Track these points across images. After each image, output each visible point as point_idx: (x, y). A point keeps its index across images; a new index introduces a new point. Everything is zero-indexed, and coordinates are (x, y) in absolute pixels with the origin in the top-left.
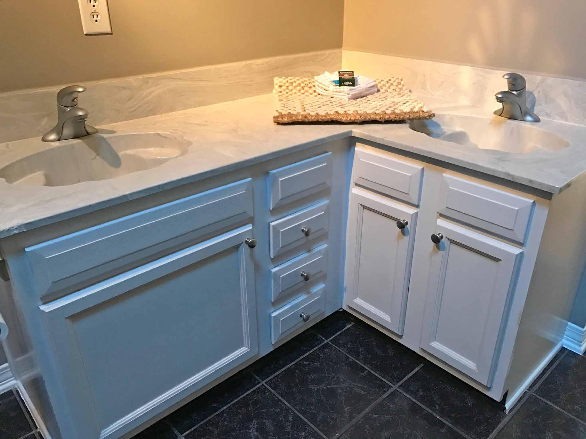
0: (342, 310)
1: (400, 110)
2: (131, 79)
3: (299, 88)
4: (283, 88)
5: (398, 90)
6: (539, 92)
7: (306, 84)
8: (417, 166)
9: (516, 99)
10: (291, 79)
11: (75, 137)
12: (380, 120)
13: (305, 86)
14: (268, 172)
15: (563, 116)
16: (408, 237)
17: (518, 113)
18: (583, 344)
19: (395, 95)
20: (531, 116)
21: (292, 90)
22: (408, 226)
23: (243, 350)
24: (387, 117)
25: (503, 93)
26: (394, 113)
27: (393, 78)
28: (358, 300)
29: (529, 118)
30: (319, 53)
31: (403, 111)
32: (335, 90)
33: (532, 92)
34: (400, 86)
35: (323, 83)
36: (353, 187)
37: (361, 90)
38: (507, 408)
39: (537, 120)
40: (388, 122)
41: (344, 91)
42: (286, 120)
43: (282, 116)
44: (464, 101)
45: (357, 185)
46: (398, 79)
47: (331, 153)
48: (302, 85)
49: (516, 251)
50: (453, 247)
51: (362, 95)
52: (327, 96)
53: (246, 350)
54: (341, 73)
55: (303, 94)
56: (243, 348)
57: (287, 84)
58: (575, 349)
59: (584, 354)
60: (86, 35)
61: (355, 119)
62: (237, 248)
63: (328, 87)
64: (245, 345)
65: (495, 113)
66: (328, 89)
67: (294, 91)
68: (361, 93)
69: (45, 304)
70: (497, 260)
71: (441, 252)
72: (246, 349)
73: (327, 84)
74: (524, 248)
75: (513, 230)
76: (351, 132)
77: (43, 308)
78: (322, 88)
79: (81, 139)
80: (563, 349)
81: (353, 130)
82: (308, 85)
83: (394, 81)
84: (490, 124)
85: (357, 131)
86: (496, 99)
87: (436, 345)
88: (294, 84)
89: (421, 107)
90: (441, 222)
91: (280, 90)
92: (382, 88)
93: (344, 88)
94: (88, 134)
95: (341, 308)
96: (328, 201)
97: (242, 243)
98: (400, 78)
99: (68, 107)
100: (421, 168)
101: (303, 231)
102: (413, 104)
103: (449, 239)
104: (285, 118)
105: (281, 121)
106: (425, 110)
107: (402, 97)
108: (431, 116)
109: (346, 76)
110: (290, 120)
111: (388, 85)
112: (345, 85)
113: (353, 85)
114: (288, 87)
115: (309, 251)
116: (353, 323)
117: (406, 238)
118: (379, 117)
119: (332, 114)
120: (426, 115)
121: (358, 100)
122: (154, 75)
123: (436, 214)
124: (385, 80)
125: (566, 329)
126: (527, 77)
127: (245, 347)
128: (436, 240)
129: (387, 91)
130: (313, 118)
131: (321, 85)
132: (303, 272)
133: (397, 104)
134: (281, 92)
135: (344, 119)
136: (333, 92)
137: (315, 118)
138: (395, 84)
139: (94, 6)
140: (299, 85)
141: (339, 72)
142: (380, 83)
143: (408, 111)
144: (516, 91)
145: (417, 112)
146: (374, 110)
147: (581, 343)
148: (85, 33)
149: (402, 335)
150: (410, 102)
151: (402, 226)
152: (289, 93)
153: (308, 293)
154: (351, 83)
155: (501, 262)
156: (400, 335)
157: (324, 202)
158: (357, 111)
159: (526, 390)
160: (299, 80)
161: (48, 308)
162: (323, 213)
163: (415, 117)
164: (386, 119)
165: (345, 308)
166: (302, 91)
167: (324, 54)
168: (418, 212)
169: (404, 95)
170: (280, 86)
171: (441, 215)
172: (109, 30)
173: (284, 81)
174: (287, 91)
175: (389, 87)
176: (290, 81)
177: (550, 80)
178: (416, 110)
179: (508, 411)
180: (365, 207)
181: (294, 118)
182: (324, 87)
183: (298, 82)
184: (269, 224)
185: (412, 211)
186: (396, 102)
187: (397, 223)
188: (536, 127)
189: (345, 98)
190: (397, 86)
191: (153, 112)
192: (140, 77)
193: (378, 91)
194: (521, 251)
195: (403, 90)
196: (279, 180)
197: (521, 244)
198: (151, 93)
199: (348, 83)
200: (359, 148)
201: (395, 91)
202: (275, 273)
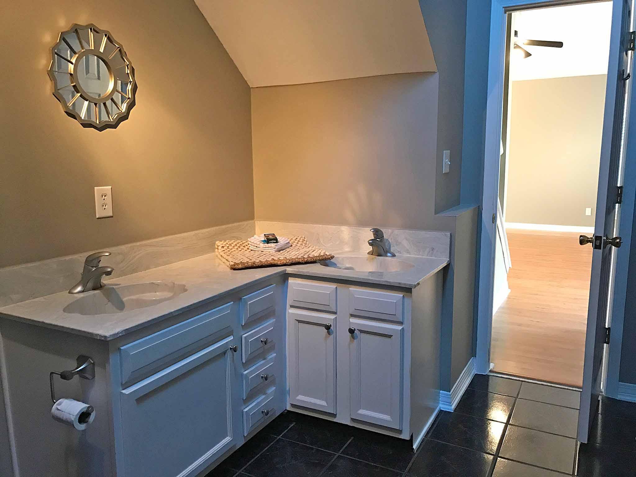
0: (286, 411)
1: (313, 255)
2: (123, 247)
3: (236, 247)
4: (225, 248)
5: (304, 244)
6: (391, 239)
7: (240, 245)
8: (333, 286)
9: (380, 243)
10: (228, 242)
11: (94, 289)
12: (302, 262)
13: (240, 246)
14: (241, 299)
15: (408, 252)
16: (333, 335)
17: (382, 252)
18: (452, 404)
19: (304, 248)
20: (390, 253)
21: (232, 249)
22: (332, 328)
23: (227, 439)
24: (306, 260)
25: (372, 240)
26: (309, 257)
27: (298, 237)
28: (300, 397)
29: (389, 255)
30: (240, 223)
31: (314, 255)
32: (264, 247)
33: (387, 239)
34: (305, 242)
35: (255, 242)
36: (289, 309)
37: (281, 245)
38: (414, 449)
39: (394, 255)
40: (306, 263)
41: (271, 247)
42: (240, 266)
43: (236, 264)
44: (347, 249)
45: (292, 306)
46: (302, 237)
47: (275, 285)
48: (238, 245)
49: (399, 328)
50: (363, 335)
51: (283, 249)
52: (258, 251)
53: (229, 440)
54: (267, 235)
55: (240, 251)
56: (227, 438)
57: (228, 245)
58: (448, 409)
59: (454, 411)
60: (98, 218)
61: (286, 262)
62: (225, 353)
63: (259, 245)
64: (229, 435)
65: (368, 253)
66: (259, 246)
67: (233, 250)
68: (282, 247)
69: (124, 389)
70: (390, 336)
71: (355, 340)
72: (230, 438)
73: (258, 243)
74: (403, 325)
75: (395, 315)
76: (286, 270)
77: (124, 391)
78: (254, 246)
79: (99, 290)
80: (441, 411)
81: (287, 269)
82: (242, 245)
83: (300, 239)
84: (367, 260)
85: (289, 269)
86: (369, 244)
87: (361, 412)
88: (233, 245)
89: (324, 252)
90: (353, 320)
91: (223, 249)
92: (293, 244)
93: (271, 245)
94: (101, 287)
95: (286, 410)
96: (275, 320)
97: (228, 349)
98: (303, 237)
99: (93, 267)
100: (335, 287)
101: (262, 341)
102: (319, 251)
103: (359, 330)
104: (239, 265)
105: (237, 267)
106: (328, 254)
107: (309, 248)
108: (332, 257)
109: (271, 237)
110: (243, 266)
111: (296, 242)
112: (271, 243)
113: (277, 242)
114: (228, 247)
115: (264, 359)
116: (295, 423)
117: (332, 336)
118: (301, 260)
119: (270, 260)
120: (329, 257)
121: (281, 252)
122: (138, 244)
123: (349, 316)
124: (294, 239)
125: (440, 396)
126: (383, 230)
127: (229, 437)
128: (351, 331)
129: (297, 245)
130: (259, 263)
131: (253, 244)
132: (263, 375)
133: (308, 252)
134: (224, 251)
135: (279, 263)
136: (263, 248)
137: (260, 264)
138: (301, 240)
139: (104, 199)
140: (236, 245)
141: (265, 235)
142: (290, 240)
143: (318, 255)
144: (379, 239)
145: (323, 256)
146: (296, 256)
147: (451, 403)
148: (97, 217)
149: (337, 414)
150: (317, 250)
151: (328, 328)
152: (231, 251)
153: (265, 394)
154: (275, 241)
155: (393, 337)
156: (335, 414)
157: (272, 321)
158: (286, 257)
159: (424, 438)
160: (235, 242)
161: (127, 392)
162: (272, 328)
163: (323, 258)
164: (306, 261)
165: (289, 408)
166: (239, 249)
167: (244, 224)
168: (336, 317)
169: (310, 247)
170: (223, 247)
171: (352, 316)
172: (111, 214)
173: (225, 243)
174: (229, 250)
175: (298, 243)
176: (228, 243)
177: (396, 232)
178: (322, 254)
179: (415, 451)
180: (299, 321)
181: (246, 265)
182: (256, 245)
183: (234, 243)
184: (242, 337)
185: (332, 317)
186: (308, 251)
187: (325, 327)
188: (394, 259)
189: (273, 251)
190: (302, 242)
191: (134, 271)
192: (129, 245)
193: (292, 246)
194: (402, 327)
195: (307, 244)
196: (248, 303)
197: (401, 323)
198: (135, 257)
199: (273, 241)
200: (291, 281)
201: (302, 245)
202: (246, 374)
